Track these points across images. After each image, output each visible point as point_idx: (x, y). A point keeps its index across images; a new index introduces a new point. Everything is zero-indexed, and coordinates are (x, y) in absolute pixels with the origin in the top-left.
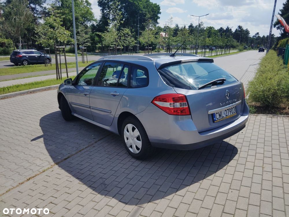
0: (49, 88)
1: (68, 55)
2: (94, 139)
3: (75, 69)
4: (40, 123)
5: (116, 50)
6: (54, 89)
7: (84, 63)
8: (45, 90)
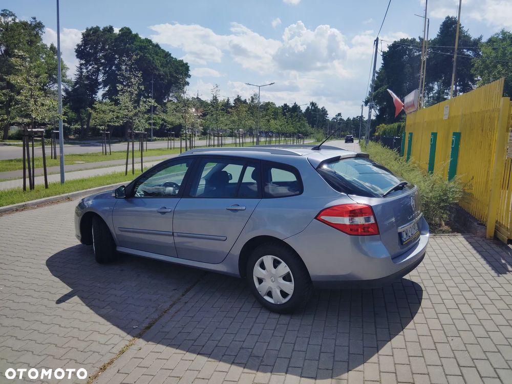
0: (23, 206)
1: (16, 143)
2: (174, 290)
3: (58, 168)
4: (51, 271)
5: (133, 136)
6: (33, 208)
7: (55, 158)
8: (17, 210)
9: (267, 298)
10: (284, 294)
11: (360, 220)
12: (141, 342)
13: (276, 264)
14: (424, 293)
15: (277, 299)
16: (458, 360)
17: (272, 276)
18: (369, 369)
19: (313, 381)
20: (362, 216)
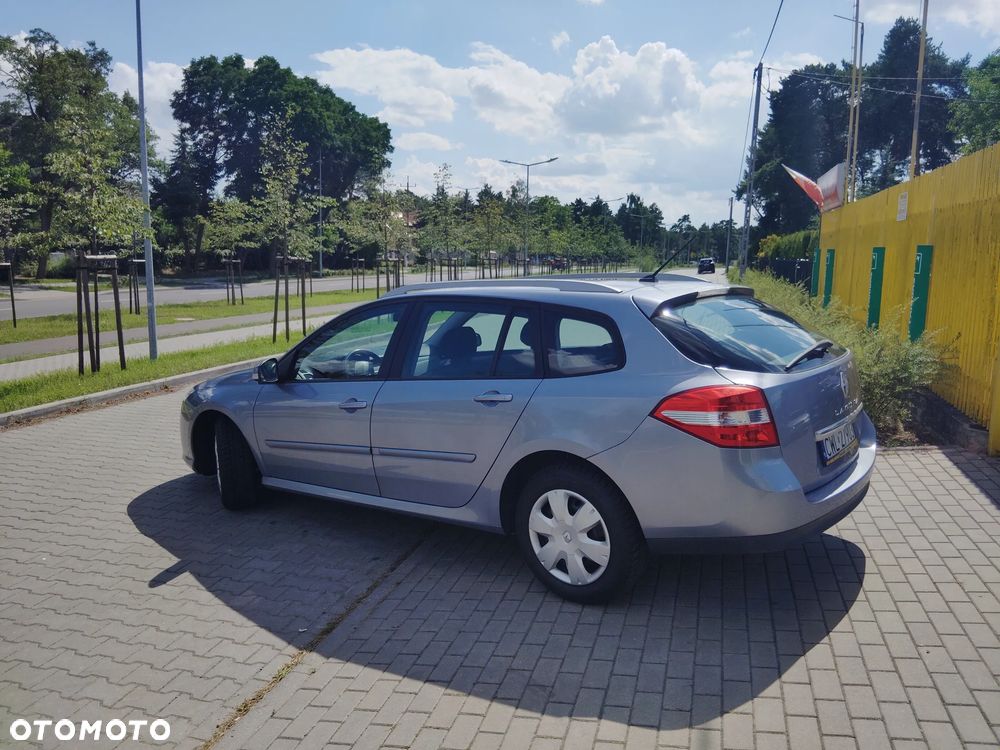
0: (81, 402)
1: (61, 285)
2: (375, 559)
3: (145, 331)
4: (138, 525)
5: (286, 268)
6: (99, 407)
7: (138, 312)
8: (68, 411)
9: (557, 574)
10: (590, 565)
11: (739, 418)
12: (314, 659)
13: (574, 506)
14: (869, 563)
15: (576, 575)
16: (942, 693)
17: (566, 529)
18: (764, 708)
19: (653, 732)
20: (744, 409)
